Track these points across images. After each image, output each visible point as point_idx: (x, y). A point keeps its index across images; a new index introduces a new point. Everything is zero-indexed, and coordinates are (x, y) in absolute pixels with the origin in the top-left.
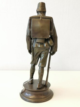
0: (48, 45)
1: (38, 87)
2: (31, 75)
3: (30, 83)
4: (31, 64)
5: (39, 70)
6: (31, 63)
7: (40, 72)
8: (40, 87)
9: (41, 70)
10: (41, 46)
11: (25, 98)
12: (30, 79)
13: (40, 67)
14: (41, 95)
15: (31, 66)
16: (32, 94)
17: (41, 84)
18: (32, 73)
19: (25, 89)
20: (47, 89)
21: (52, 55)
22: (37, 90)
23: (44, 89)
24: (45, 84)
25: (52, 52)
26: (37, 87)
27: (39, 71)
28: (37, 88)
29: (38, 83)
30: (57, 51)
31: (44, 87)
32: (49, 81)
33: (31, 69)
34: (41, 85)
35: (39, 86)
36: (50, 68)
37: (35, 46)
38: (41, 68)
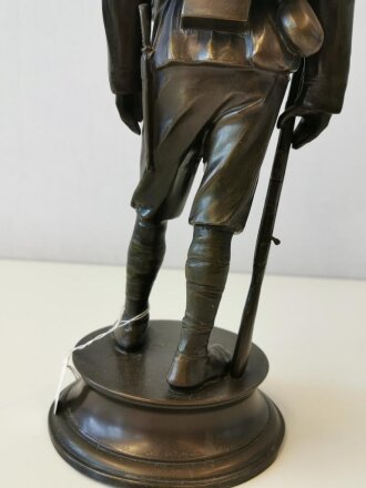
0: (277, 46)
1: (179, 376)
2: (130, 291)
3: (125, 342)
4: (133, 205)
5: (191, 253)
6: (139, 200)
7: (201, 264)
8: (194, 381)
9: (209, 254)
10: (216, 55)
11: (79, 450)
12: (125, 316)
13: (198, 226)
14: (199, 437)
15: (138, 221)
16: (131, 429)
17: (201, 353)
18: (139, 272)
19: (88, 388)
20: (240, 395)
21: (296, 147)
22: (171, 398)
23: (222, 396)
24: (232, 354)
25: (298, 120)
26: (172, 378)
27: (192, 257)
28: (174, 387)
29: (182, 348)
30: (338, 110)
31: (223, 376)
32: (258, 337)
33: (132, 244)
34: (202, 364)
35: (187, 368)
36: (277, 242)
37: (171, 56)
38: (205, 234)
